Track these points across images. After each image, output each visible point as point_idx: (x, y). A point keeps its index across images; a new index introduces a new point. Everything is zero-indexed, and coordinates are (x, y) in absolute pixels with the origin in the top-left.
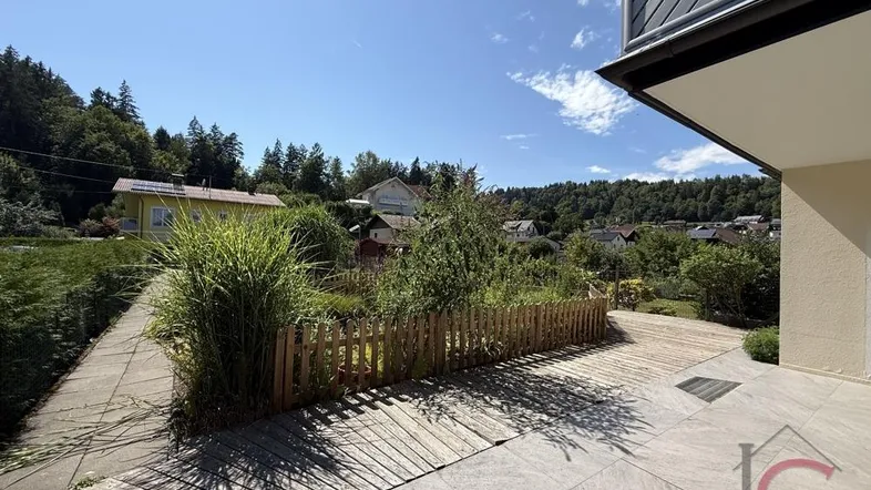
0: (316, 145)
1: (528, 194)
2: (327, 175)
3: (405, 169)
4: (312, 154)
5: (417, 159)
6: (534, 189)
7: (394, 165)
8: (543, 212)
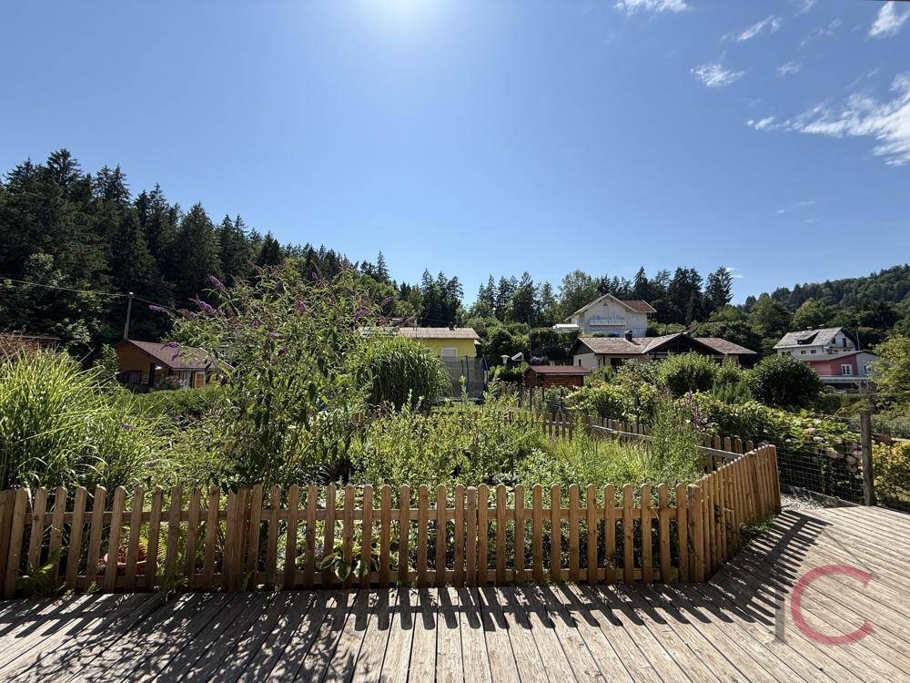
0: (525, 274)
1: (838, 291)
2: (538, 302)
3: (628, 283)
4: (522, 284)
5: (642, 270)
6: (849, 281)
7: (612, 281)
8: (864, 313)
